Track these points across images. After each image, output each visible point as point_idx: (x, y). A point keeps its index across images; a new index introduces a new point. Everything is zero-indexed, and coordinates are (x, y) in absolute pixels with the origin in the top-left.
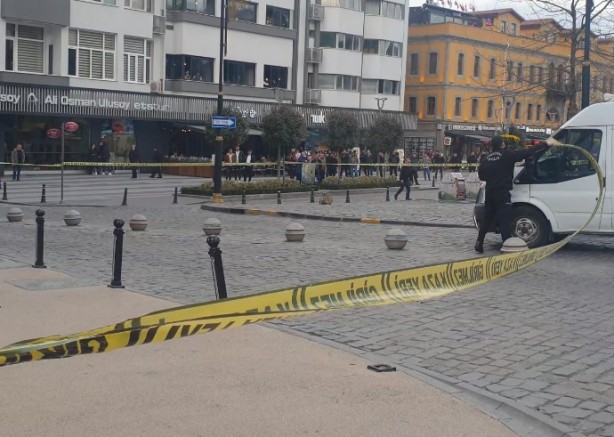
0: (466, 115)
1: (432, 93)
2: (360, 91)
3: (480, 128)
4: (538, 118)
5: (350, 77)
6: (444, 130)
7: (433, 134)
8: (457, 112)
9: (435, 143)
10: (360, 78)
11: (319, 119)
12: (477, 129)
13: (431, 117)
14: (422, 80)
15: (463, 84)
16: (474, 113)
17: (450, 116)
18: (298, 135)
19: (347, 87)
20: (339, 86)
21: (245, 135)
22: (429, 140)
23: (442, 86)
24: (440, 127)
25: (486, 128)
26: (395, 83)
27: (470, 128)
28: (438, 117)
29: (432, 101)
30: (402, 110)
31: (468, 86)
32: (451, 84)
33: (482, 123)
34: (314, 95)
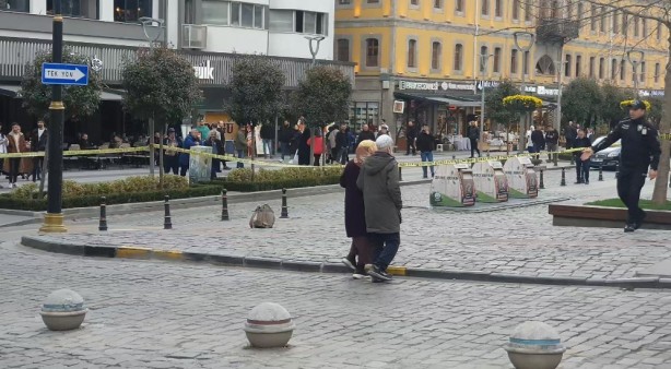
0: (423, 67)
1: (372, 32)
2: (267, 28)
3: (445, 86)
4: (526, 71)
5: (251, 5)
6: (392, 90)
7: (376, 96)
8: (411, 63)
9: (380, 110)
10: (267, 7)
11: (204, 72)
12: (440, 88)
13: (372, 70)
14: (357, 12)
15: (420, 19)
16: (435, 64)
17: (401, 67)
18: (186, 97)
19: (247, 22)
20: (235, 19)
21: (95, 101)
22: (370, 106)
23: (389, 22)
24: (386, 84)
25: (453, 86)
26: (320, 16)
27: (430, 86)
28: (384, 70)
29: (373, 46)
30: (332, 59)
31: (426, 23)
32: (402, 20)
33: (447, 79)
34: (195, 34)
